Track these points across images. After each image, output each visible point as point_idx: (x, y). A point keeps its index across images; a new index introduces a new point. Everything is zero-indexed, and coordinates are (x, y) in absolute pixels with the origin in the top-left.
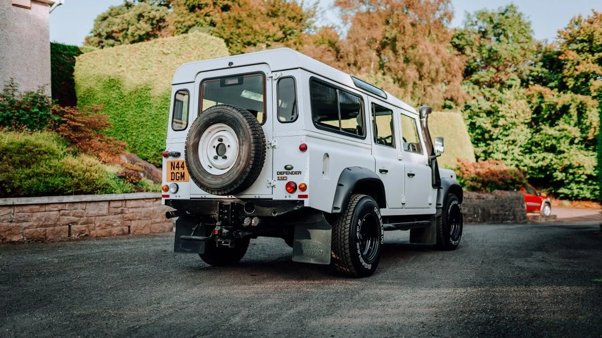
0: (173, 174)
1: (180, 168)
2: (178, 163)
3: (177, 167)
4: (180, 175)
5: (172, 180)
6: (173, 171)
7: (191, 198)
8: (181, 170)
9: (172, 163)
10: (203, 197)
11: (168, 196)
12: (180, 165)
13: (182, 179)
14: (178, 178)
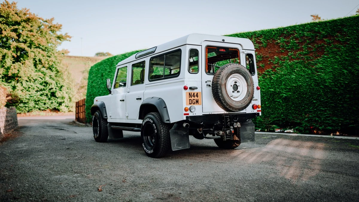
0: (191, 100)
1: (195, 97)
2: (194, 94)
3: (193, 96)
4: (195, 101)
5: (190, 104)
6: (190, 98)
7: (203, 115)
8: (196, 98)
9: (189, 93)
10: (210, 114)
11: (188, 114)
12: (195, 95)
13: (197, 104)
14: (194, 103)
